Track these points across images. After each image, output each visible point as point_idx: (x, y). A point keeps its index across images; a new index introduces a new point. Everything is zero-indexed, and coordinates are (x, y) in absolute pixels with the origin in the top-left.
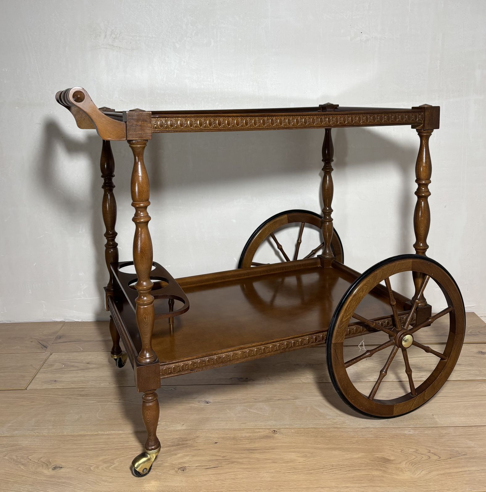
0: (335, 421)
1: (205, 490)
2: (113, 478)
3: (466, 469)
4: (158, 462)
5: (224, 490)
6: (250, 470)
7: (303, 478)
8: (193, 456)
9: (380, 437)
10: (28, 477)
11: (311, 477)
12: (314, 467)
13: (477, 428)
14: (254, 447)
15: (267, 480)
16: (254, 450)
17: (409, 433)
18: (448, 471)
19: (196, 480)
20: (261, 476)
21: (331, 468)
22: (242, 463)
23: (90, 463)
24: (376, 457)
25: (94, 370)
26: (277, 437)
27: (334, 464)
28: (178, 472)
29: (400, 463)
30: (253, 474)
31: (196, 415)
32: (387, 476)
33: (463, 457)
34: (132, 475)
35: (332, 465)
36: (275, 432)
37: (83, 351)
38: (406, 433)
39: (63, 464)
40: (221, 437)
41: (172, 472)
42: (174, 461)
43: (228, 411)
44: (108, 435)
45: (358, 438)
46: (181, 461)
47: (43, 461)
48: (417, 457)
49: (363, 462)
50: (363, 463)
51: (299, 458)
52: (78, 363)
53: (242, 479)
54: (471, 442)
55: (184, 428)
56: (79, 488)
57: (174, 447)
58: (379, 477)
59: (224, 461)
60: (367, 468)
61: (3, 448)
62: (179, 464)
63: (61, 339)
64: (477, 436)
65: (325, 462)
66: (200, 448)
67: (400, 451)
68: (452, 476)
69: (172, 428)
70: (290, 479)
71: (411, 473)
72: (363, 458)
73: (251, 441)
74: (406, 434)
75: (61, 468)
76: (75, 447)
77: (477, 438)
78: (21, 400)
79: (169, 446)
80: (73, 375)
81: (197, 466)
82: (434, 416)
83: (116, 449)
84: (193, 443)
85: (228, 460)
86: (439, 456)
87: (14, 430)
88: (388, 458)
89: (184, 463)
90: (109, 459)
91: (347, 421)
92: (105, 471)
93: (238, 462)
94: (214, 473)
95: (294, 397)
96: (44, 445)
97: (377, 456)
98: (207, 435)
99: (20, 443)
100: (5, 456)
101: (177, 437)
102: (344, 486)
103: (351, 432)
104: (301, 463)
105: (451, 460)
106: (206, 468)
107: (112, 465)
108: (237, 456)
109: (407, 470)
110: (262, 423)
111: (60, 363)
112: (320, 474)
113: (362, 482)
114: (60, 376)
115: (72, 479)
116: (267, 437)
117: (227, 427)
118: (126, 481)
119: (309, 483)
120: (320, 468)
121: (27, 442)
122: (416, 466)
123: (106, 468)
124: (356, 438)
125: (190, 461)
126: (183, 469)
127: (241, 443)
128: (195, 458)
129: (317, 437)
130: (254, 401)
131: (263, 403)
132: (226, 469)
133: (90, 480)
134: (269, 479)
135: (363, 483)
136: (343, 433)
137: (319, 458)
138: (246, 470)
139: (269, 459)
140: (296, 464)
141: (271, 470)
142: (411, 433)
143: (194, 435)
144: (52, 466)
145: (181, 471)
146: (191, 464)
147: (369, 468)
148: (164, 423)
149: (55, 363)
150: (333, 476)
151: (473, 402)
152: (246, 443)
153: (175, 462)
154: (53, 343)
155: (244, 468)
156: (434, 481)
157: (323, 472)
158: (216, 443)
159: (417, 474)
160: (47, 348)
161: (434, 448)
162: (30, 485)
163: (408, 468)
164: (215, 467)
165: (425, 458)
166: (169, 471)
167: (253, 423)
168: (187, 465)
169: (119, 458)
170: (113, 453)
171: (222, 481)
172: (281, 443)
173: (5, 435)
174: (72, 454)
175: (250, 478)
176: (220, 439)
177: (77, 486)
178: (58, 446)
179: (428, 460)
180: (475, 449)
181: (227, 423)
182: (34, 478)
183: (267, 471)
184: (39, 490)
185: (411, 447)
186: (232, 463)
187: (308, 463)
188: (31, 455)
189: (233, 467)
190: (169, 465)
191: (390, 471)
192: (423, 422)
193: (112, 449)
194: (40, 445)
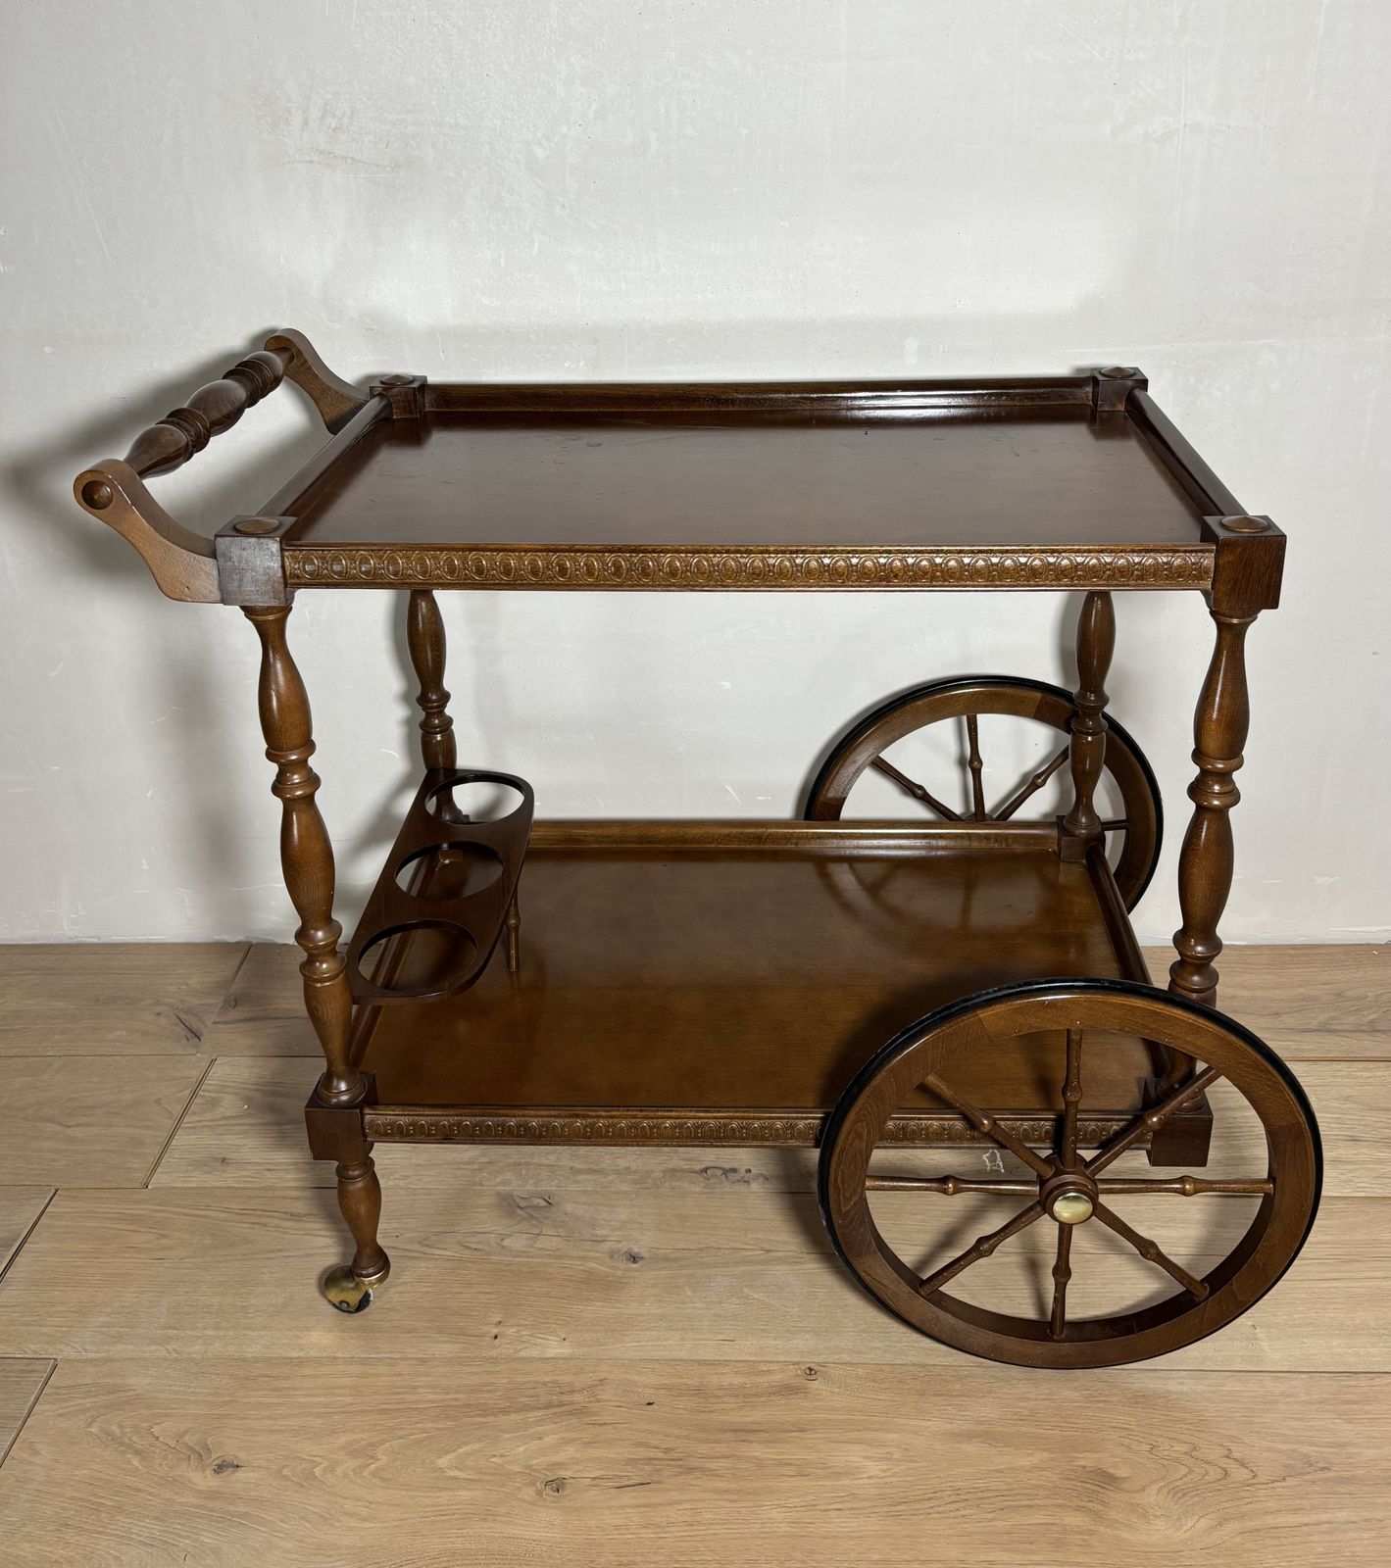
2: (373, 1506)
3: (1324, 1517)
4: (494, 1460)
5: (662, 1558)
6: (733, 1497)
7: (876, 1528)
8: (587, 1444)
9: (1099, 1401)
10: (150, 1494)
11: (898, 1528)
12: (907, 1494)
14: (751, 1423)
15: (778, 1530)
16: (749, 1431)
17: (1180, 1388)
18: (1271, 1521)
19: (588, 1522)
20: (763, 1516)
21: (953, 1499)
22: (714, 1474)
23: (314, 1454)
24: (1080, 1466)
26: (817, 1389)
27: (961, 1485)
28: (545, 1496)
29: (1143, 1489)
30: (743, 1510)
31: (602, 1306)
32: (1102, 1529)
33: (1321, 1475)
35: (959, 1489)
36: (813, 1372)
38: (1171, 1387)
39: (243, 1455)
40: (665, 1384)
41: (528, 1493)
42: (536, 1458)
43: (690, 1293)
45: (1036, 1399)
46: (555, 1458)
47: (191, 1444)
48: (1191, 1471)
49: (1043, 1483)
50: (1041, 1486)
51: (871, 1464)
52: (286, 1096)
53: (711, 1524)
54: (1347, 1426)
55: (565, 1350)
56: (282, 1535)
57: (538, 1413)
58: (1080, 1533)
59: (669, 1465)
61: (84, 1399)
62: (547, 1470)
63: (240, 1009)
64: (1367, 1408)
65: (938, 1477)
66: (606, 1419)
67: (1148, 1447)
68: (1279, 1538)
69: (534, 1353)
70: (840, 1530)
71: (1169, 1525)
72: (1045, 1469)
73: (743, 1402)
74: (1169, 1392)
75: (238, 1466)
76: (275, 1401)
77: (1367, 1413)
78: (131, 1227)
79: (525, 1409)
81: (594, 1478)
82: (1257, 1331)
83: (382, 1412)
84: (590, 1402)
85: (680, 1463)
86: (1252, 1471)
87: (115, 1340)
88: (1111, 1471)
89: (560, 1465)
90: (364, 1442)
92: (351, 1482)
93: (704, 1471)
94: (640, 1500)
96: (192, 1392)
97: (1083, 1463)
98: (628, 1376)
99: (128, 1381)
100: (89, 1425)
101: (547, 1379)
102: (983, 1558)
103: (1020, 1380)
104: (873, 1481)
105: (1285, 1484)
106: (619, 1484)
107: (369, 1465)
108: (704, 1449)
109: (1158, 1514)
110: (777, 1343)
111: (237, 1094)
112: (922, 1516)
113: (1033, 1547)
115: (265, 1504)
116: (788, 1390)
117: (684, 1355)
118: (406, 1516)
119: (890, 1544)
120: (925, 1496)
121: (148, 1380)
122: (1185, 1499)
123: (354, 1470)
124: (1033, 1403)
125: (578, 1462)
126: (558, 1485)
127: (717, 1407)
128: (593, 1452)
129: (924, 1394)
130: (762, 1257)
131: (787, 1267)
132: (671, 1490)
133: (312, 1508)
134: (784, 1528)
135: (1034, 1552)
137: (925, 1464)
138: (724, 1497)
139: (790, 1464)
140: (861, 1482)
141: (792, 1500)
142: (1185, 1389)
143: (591, 1375)
144: (214, 1461)
145: (551, 1493)
146: (579, 1471)
147: (1057, 1502)
148: (514, 1330)
149: (222, 1095)
150: (958, 1526)
151: (1374, 1283)
152: (732, 1409)
153: (536, 1461)
155: (718, 1491)
156: (1228, 1553)
157: (929, 1511)
158: (649, 1404)
159: (1185, 1528)
161: (1241, 1442)
162: (156, 1518)
163: (1163, 1508)
164: (643, 1484)
165: (1214, 1474)
166: (519, 1488)
167: (754, 1342)
168: (569, 1474)
169: (389, 1441)
170: (376, 1425)
171: (659, 1530)
172: (825, 1410)
173: (91, 1355)
174: (267, 1422)
175: (733, 1524)
176: (663, 1392)
177: (280, 1526)
178: (230, 1395)
179: (1222, 1482)
180: (1357, 1450)
181: (684, 1340)
182: (167, 1496)
183: (781, 1502)
184: (179, 1535)
185: (1181, 1437)
186: (688, 1473)
187: (894, 1480)
188: (158, 1424)
189: (690, 1485)
190: (521, 1470)
191: (1113, 1514)
192: (1222, 1353)
193: (371, 1411)
194: (181, 1389)
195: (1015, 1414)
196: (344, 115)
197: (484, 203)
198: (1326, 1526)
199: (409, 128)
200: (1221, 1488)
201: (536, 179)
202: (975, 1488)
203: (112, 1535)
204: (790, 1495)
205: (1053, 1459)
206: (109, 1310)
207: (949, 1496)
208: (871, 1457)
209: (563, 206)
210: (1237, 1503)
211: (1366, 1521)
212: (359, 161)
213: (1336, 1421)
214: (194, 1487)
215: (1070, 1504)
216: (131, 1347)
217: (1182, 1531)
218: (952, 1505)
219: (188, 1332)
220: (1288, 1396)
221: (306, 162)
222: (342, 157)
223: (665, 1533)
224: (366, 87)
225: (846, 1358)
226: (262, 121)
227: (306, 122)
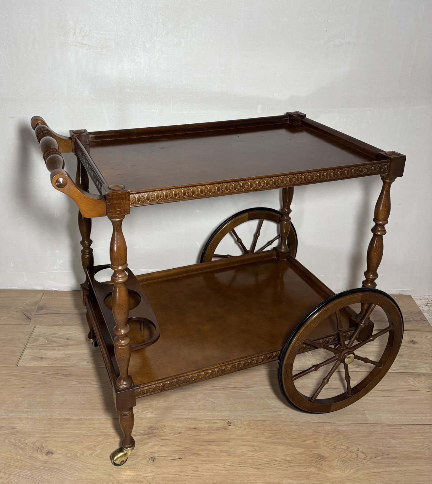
0: (281, 414)
1: (171, 482)
2: (96, 466)
3: (388, 469)
6: (208, 463)
7: (252, 472)
8: (162, 446)
9: (318, 433)
10: (26, 462)
11: (259, 472)
12: (261, 462)
13: (401, 426)
14: (212, 439)
15: (222, 473)
16: (211, 442)
17: (342, 429)
18: (372, 471)
19: (164, 471)
20: (217, 469)
22: (201, 455)
23: (77, 449)
24: (313, 453)
25: (73, 347)
26: (231, 428)
27: (277, 459)
28: (149, 463)
29: (333, 460)
30: (211, 467)
31: (163, 403)
32: (321, 473)
33: (387, 456)
34: (111, 463)
35: (277, 460)
36: (230, 423)
37: (62, 325)
38: (340, 429)
39: (54, 449)
40: (184, 427)
41: (144, 462)
43: (190, 399)
44: (89, 420)
46: (152, 451)
47: (38, 446)
48: (347, 455)
49: (302, 458)
50: (302, 459)
51: (249, 452)
52: (59, 338)
53: (202, 471)
54: (394, 441)
55: (153, 415)
56: (69, 475)
57: (145, 436)
58: (314, 474)
59: (187, 453)
60: (305, 464)
61: (3, 431)
62: (150, 454)
63: (43, 310)
64: (400, 435)
66: (167, 438)
67: (334, 447)
68: (375, 476)
69: (143, 416)
70: (241, 473)
71: (342, 472)
72: (302, 454)
73: (209, 432)
75: (53, 453)
76: (63, 432)
77: (400, 437)
78: (14, 378)
79: (142, 434)
80: (55, 352)
81: (164, 457)
82: (365, 412)
83: (98, 435)
84: (161, 432)
85: (190, 452)
86: (366, 455)
87: (11, 412)
88: (323, 455)
89: (154, 453)
90: (92, 445)
91: (290, 414)
92: (89, 458)
93: (198, 454)
94: (179, 464)
95: (246, 385)
96: (37, 429)
97: (314, 452)
98: (173, 424)
99: (17, 425)
100: (5, 439)
101: (148, 425)
103: (294, 426)
104: (250, 458)
105: (376, 459)
106: (172, 459)
107: (94, 452)
108: (198, 447)
109: (338, 468)
110: (218, 413)
111: (43, 337)
112: (266, 469)
113: (301, 478)
114: (45, 352)
115: (62, 465)
116: (222, 429)
117: (190, 417)
118: (107, 469)
120: (266, 463)
121: (22, 425)
122: (346, 463)
123: (89, 455)
124: (298, 433)
125: (159, 452)
126: (153, 459)
127: (201, 434)
128: (163, 449)
129: (264, 430)
130: (212, 388)
131: (220, 391)
132: (188, 460)
133: (77, 467)
134: (224, 472)
136: (286, 427)
137: (266, 452)
138: (205, 463)
139: (224, 452)
140: (247, 458)
141: (226, 464)
142: (344, 429)
143: (161, 424)
144: (46, 451)
145: (151, 461)
146: (160, 454)
147: (308, 464)
148: (136, 409)
149: (39, 337)
150: (277, 472)
151: (400, 398)
152: (205, 435)
153: (146, 451)
154: (35, 315)
155: (203, 461)
156: (360, 480)
157: (268, 467)
158: (180, 433)
159: (347, 473)
160: (30, 320)
161: (362, 446)
162: (28, 470)
163: (339, 466)
164: (179, 459)
165: (354, 456)
166: (142, 460)
167: (211, 413)
168: (157, 455)
169: (100, 445)
170: (95, 440)
171: (185, 473)
172: (235, 435)
173: (3, 417)
174: (61, 439)
175: (209, 471)
176: (184, 429)
177: (68, 472)
178: (48, 430)
179: (357, 458)
180: (397, 449)
181: (189, 413)
182: (31, 463)
183: (222, 464)
184: (36, 475)
185: (343, 444)
186: (193, 455)
187: (256, 457)
188: (26, 439)
189: (194, 459)
190: (142, 454)
191: (324, 468)
192: (355, 418)
193: (94, 435)
194: (33, 428)
195: (293, 436)
196: (87, 32)
197: (129, 60)
198: (389, 472)
199: (107, 36)
200: (357, 460)
201: (146, 53)
202: (282, 460)
203: (15, 475)
204: (225, 462)
205: (305, 451)
206: (8, 403)
207: (274, 462)
208: (248, 450)
209: (154, 62)
210: (362, 465)
211: (401, 470)
212: (91, 46)
213: (390, 439)
214: (40, 460)
215: (311, 465)
216: (16, 414)
217: (345, 474)
218: (275, 465)
219: (34, 410)
220: (376, 431)
221: (74, 46)
222: (86, 45)
223: (187, 474)
224: (94, 23)
225: (240, 418)
226: (61, 33)
227: (75, 33)
